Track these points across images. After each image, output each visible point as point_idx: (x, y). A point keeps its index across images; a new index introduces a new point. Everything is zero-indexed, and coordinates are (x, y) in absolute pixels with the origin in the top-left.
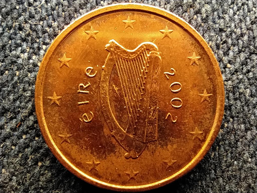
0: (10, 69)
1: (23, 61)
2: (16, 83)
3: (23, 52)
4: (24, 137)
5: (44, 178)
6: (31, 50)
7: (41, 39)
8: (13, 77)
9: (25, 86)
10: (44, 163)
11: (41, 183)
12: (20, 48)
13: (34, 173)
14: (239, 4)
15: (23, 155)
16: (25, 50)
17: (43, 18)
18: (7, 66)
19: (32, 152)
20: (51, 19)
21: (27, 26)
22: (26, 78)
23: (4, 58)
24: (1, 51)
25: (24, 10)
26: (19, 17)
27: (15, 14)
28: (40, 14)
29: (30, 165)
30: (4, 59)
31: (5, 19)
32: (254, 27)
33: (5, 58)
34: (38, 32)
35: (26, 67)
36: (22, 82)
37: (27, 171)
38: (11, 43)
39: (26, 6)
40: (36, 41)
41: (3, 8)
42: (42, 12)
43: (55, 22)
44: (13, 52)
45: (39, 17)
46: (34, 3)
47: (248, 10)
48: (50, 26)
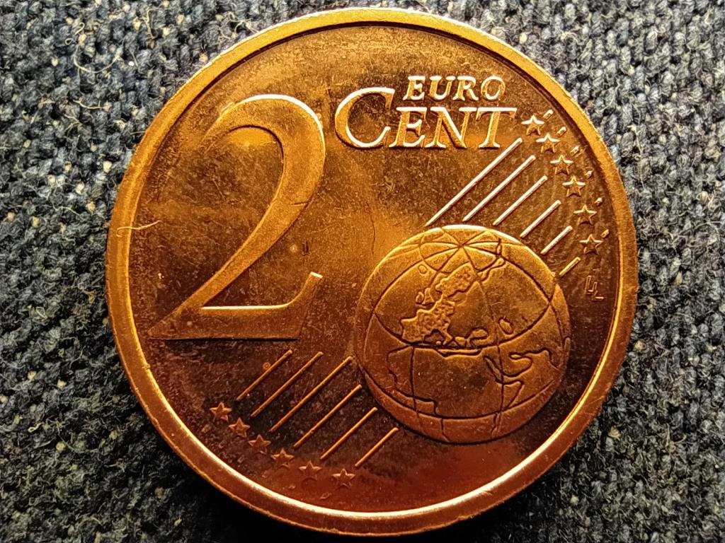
0: (20, 209)
1: (51, 195)
2: (29, 244)
3: (55, 171)
4: (32, 376)
5: (67, 482)
6: (76, 171)
7: (101, 146)
8: (24, 230)
9: (49, 254)
10: (71, 445)
11: (57, 493)
12: (49, 162)
13: (46, 467)
14: (597, 111)
15: (23, 420)
16: (60, 167)
17: (112, 95)
18: (12, 200)
19: (46, 416)
20: (132, 100)
21: (72, 111)
22: (54, 235)
23: (9, 181)
24: (3, 164)
25: (71, 72)
26: (57, 87)
27: (46, 80)
28: (106, 86)
29: (36, 447)
30: (7, 185)
31: (21, 86)
32: (627, 173)
33: (10, 183)
34: (97, 129)
35: (57, 210)
36: (43, 244)
37: (29, 459)
38: (28, 148)
39: (75, 63)
40: (89, 149)
41: (20, 60)
42: (111, 81)
43: (139, 108)
44: (30, 169)
45: (103, 92)
46: (95, 55)
47: (617, 128)
48: (127, 117)
